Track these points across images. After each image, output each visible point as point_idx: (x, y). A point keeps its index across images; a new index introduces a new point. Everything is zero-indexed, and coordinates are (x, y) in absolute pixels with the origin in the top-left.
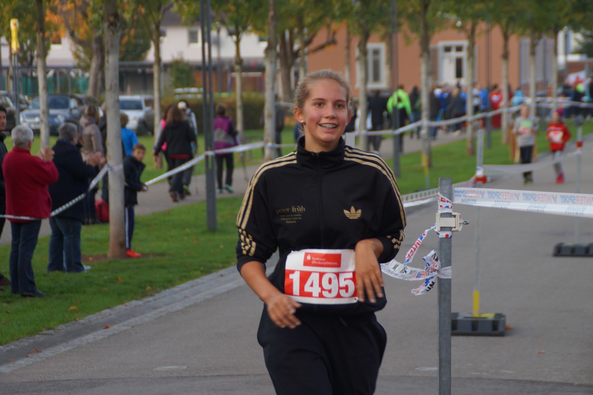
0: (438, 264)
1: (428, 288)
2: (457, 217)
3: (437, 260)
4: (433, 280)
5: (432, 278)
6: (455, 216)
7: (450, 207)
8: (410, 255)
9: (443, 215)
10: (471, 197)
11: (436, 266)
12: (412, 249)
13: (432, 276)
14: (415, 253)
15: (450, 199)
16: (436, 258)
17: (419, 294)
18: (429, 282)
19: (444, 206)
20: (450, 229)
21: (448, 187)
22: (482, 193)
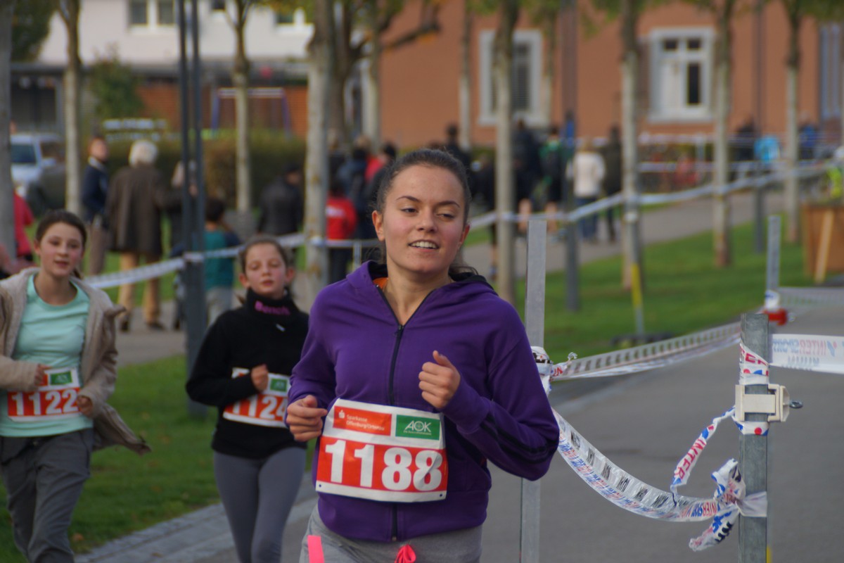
0: (740, 488)
1: (720, 535)
2: (777, 393)
3: (738, 479)
4: (731, 519)
5: (727, 515)
6: (773, 392)
7: (764, 372)
8: (684, 469)
9: (748, 389)
11: (736, 492)
12: (687, 457)
13: (728, 511)
14: (693, 465)
15: (764, 357)
16: (737, 474)
17: (701, 548)
18: (721, 524)
19: (752, 371)
20: (764, 416)
21: (759, 333)
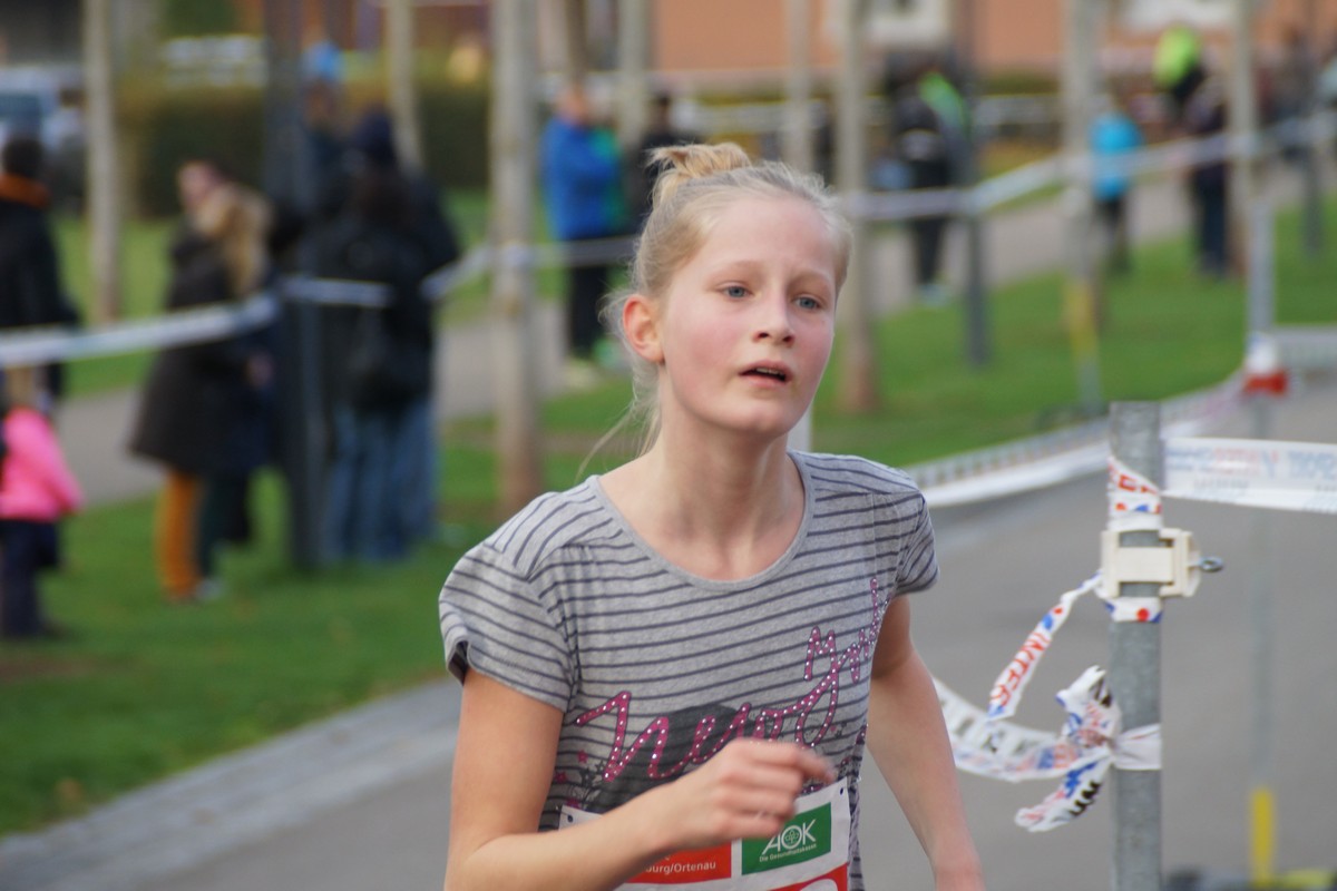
0: (1110, 718)
1: (1078, 803)
2: (1177, 545)
3: (1107, 702)
4: (1097, 775)
5: (1090, 766)
6: (1169, 543)
7: (1153, 509)
8: (1009, 687)
9: (1127, 539)
10: (1229, 472)
11: (1105, 726)
12: (1015, 666)
13: (1091, 760)
15: (1153, 481)
16: (1103, 694)
17: (1044, 826)
18: (1079, 783)
19: (1131, 506)
20: (1153, 587)
21: (1142, 437)
22: (1271, 459)
